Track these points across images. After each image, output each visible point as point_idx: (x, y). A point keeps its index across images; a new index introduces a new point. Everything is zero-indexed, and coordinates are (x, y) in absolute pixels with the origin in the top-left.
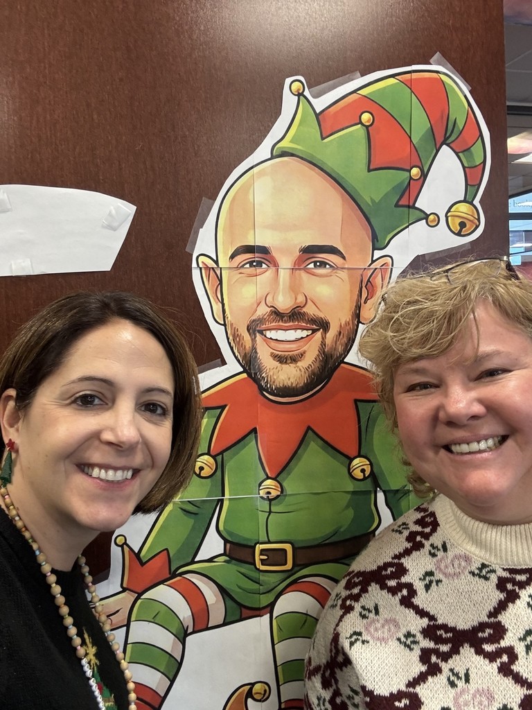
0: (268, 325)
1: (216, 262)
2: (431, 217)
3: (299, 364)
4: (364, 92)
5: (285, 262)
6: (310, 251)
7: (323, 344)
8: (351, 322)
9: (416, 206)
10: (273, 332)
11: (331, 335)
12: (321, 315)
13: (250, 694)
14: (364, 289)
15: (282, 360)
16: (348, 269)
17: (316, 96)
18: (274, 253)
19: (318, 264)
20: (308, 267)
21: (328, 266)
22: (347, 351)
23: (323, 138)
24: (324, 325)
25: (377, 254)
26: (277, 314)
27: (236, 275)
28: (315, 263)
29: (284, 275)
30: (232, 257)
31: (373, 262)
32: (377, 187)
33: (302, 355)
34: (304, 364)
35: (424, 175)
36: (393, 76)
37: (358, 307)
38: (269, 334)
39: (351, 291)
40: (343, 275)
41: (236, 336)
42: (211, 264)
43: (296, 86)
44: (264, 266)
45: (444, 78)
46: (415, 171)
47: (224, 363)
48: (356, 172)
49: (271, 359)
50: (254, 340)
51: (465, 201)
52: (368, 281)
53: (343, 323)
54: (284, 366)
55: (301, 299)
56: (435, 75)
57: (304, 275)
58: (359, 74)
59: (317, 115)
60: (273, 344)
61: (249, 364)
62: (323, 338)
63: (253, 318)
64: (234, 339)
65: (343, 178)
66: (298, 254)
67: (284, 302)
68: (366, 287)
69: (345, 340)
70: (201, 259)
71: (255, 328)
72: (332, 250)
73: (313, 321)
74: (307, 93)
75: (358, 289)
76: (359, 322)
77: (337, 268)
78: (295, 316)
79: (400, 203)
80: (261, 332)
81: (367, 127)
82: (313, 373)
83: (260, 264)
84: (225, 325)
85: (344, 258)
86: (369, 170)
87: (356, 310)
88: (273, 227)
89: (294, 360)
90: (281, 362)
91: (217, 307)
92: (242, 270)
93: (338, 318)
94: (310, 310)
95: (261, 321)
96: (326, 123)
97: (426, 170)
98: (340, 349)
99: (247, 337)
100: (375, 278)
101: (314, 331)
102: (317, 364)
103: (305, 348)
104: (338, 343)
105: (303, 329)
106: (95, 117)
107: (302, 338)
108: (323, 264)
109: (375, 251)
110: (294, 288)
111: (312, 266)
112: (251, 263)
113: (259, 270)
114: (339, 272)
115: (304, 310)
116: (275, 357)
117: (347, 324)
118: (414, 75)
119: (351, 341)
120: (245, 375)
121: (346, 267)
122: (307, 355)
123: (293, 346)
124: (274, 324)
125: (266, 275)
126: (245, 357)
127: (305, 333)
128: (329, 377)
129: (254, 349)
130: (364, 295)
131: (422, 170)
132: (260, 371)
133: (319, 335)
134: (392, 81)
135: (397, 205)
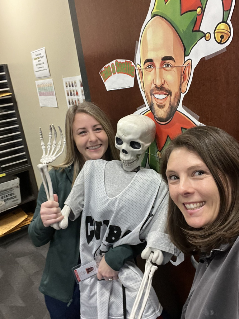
2: (207, 35)
8: (179, 93)
9: (200, 30)
12: (169, 88)
14: (182, 76)
16: (177, 67)
19: (167, 65)
20: (164, 67)
21: (170, 66)
31: (185, 62)
33: (165, 105)
35: (203, 11)
37: (181, 85)
39: (178, 77)
40: (175, 69)
44: (152, 67)
46: (199, 10)
52: (184, 72)
53: (176, 92)
54: (160, 109)
60: (157, 100)
62: (170, 99)
63: (151, 89)
65: (173, 22)
66: (161, 61)
75: (180, 76)
79: (194, 30)
80: (153, 95)
85: (175, 61)
87: (180, 86)
92: (147, 70)
100: (186, 71)
101: (168, 95)
103: (165, 103)
104: (175, 101)
107: (164, 98)
109: (186, 57)
110: (161, 76)
111: (165, 66)
114: (174, 68)
117: (177, 93)
119: (179, 101)
121: (175, 66)
122: (166, 105)
124: (156, 92)
130: (182, 79)
131: (202, 8)
132: (154, 110)
135: (193, 31)
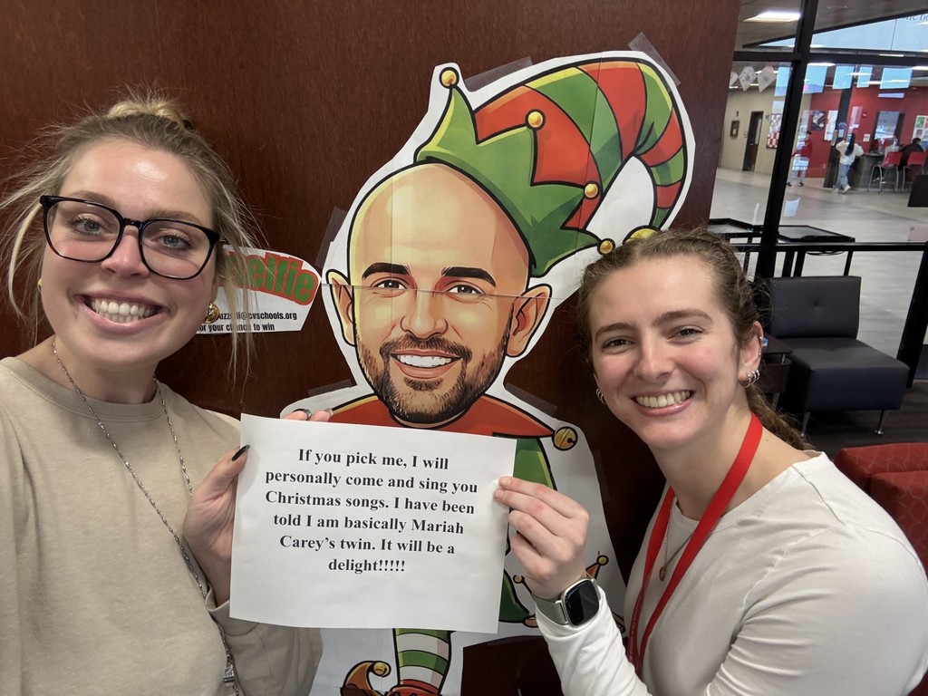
0: (402, 350)
1: (348, 280)
3: (435, 392)
4: (534, 84)
5: (425, 284)
6: (454, 274)
7: (463, 374)
10: (408, 357)
11: (472, 365)
13: (371, 669)
15: (416, 386)
17: (472, 88)
18: (414, 274)
22: (490, 382)
23: (478, 142)
24: (465, 355)
25: (534, 282)
26: (413, 339)
27: (370, 295)
28: (459, 287)
29: (423, 298)
30: (366, 274)
32: (540, 205)
34: (439, 392)
36: (575, 65)
38: (403, 359)
41: (368, 358)
42: (342, 281)
43: (448, 75)
45: (644, 68)
47: (354, 383)
48: (516, 186)
49: (404, 384)
50: (387, 363)
51: (650, 226)
55: (441, 325)
56: (633, 64)
57: (446, 300)
58: (530, 61)
59: (473, 113)
61: (381, 386)
64: (365, 360)
67: (421, 326)
68: (517, 316)
69: (488, 372)
70: (332, 275)
71: (388, 351)
72: (480, 274)
73: (454, 349)
74: (461, 85)
76: (505, 354)
77: (485, 294)
78: (433, 342)
81: (535, 130)
82: (450, 402)
83: (396, 285)
84: (356, 346)
86: (533, 184)
88: (414, 244)
89: (429, 387)
90: (415, 388)
91: (348, 327)
93: (483, 347)
94: (451, 337)
95: (395, 344)
96: (483, 123)
97: (605, 188)
98: (482, 380)
99: (379, 360)
102: (455, 394)
105: (441, 357)
106: (214, 111)
108: (468, 289)
112: (386, 283)
113: (395, 291)
115: (444, 336)
116: (409, 382)
118: (604, 65)
120: (376, 398)
123: (429, 373)
125: (402, 297)
126: (377, 379)
127: (443, 361)
128: (467, 407)
129: (386, 373)
133: (459, 363)
134: (573, 71)
